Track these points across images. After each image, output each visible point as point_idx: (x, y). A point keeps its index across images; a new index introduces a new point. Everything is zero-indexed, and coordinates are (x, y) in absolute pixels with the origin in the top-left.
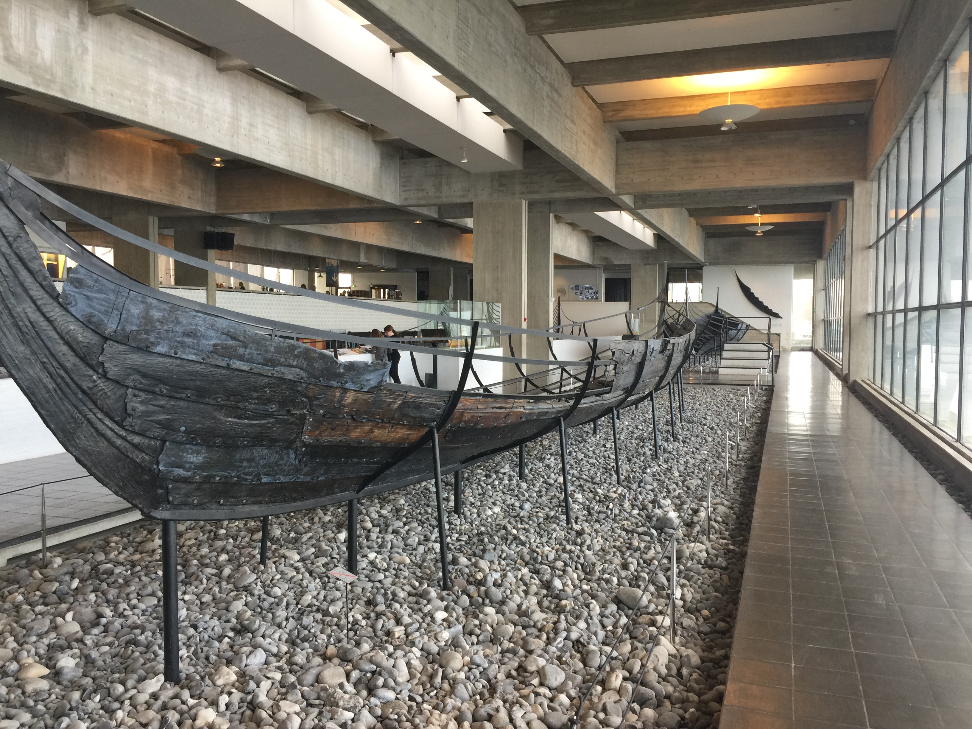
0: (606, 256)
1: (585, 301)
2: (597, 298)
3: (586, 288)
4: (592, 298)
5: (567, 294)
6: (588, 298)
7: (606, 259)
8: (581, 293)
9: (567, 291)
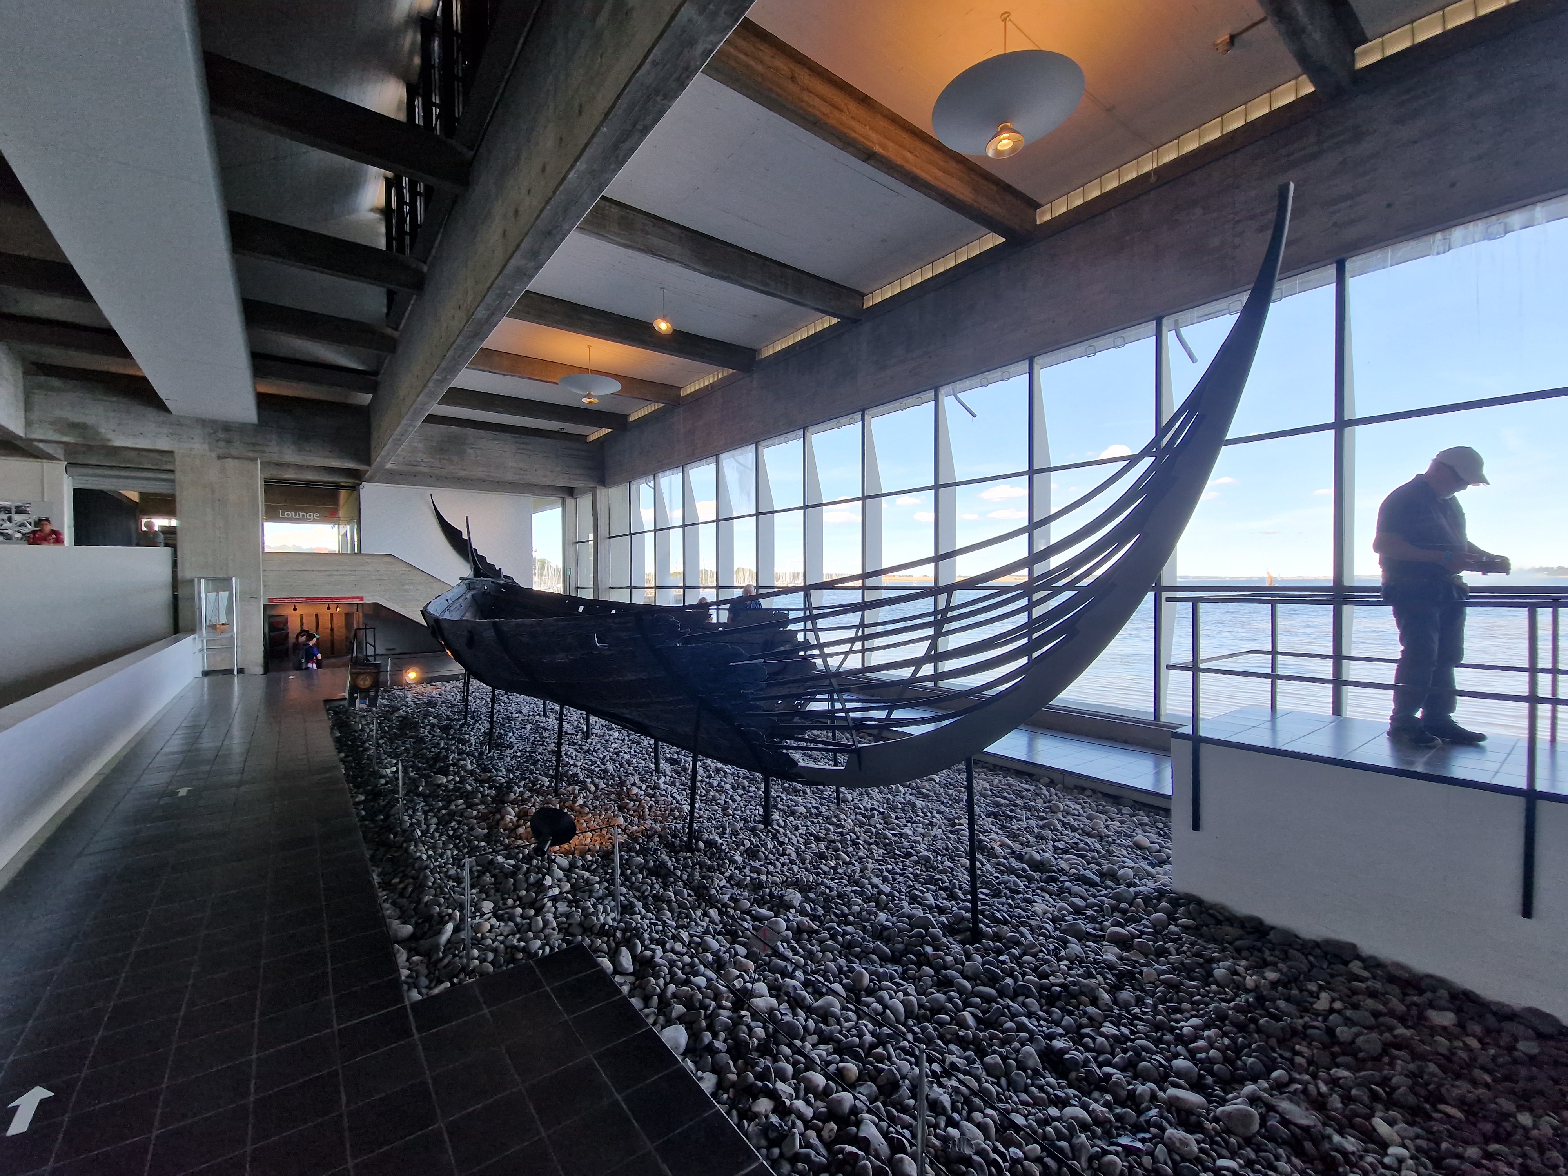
0: (77, 418)
7: (77, 426)
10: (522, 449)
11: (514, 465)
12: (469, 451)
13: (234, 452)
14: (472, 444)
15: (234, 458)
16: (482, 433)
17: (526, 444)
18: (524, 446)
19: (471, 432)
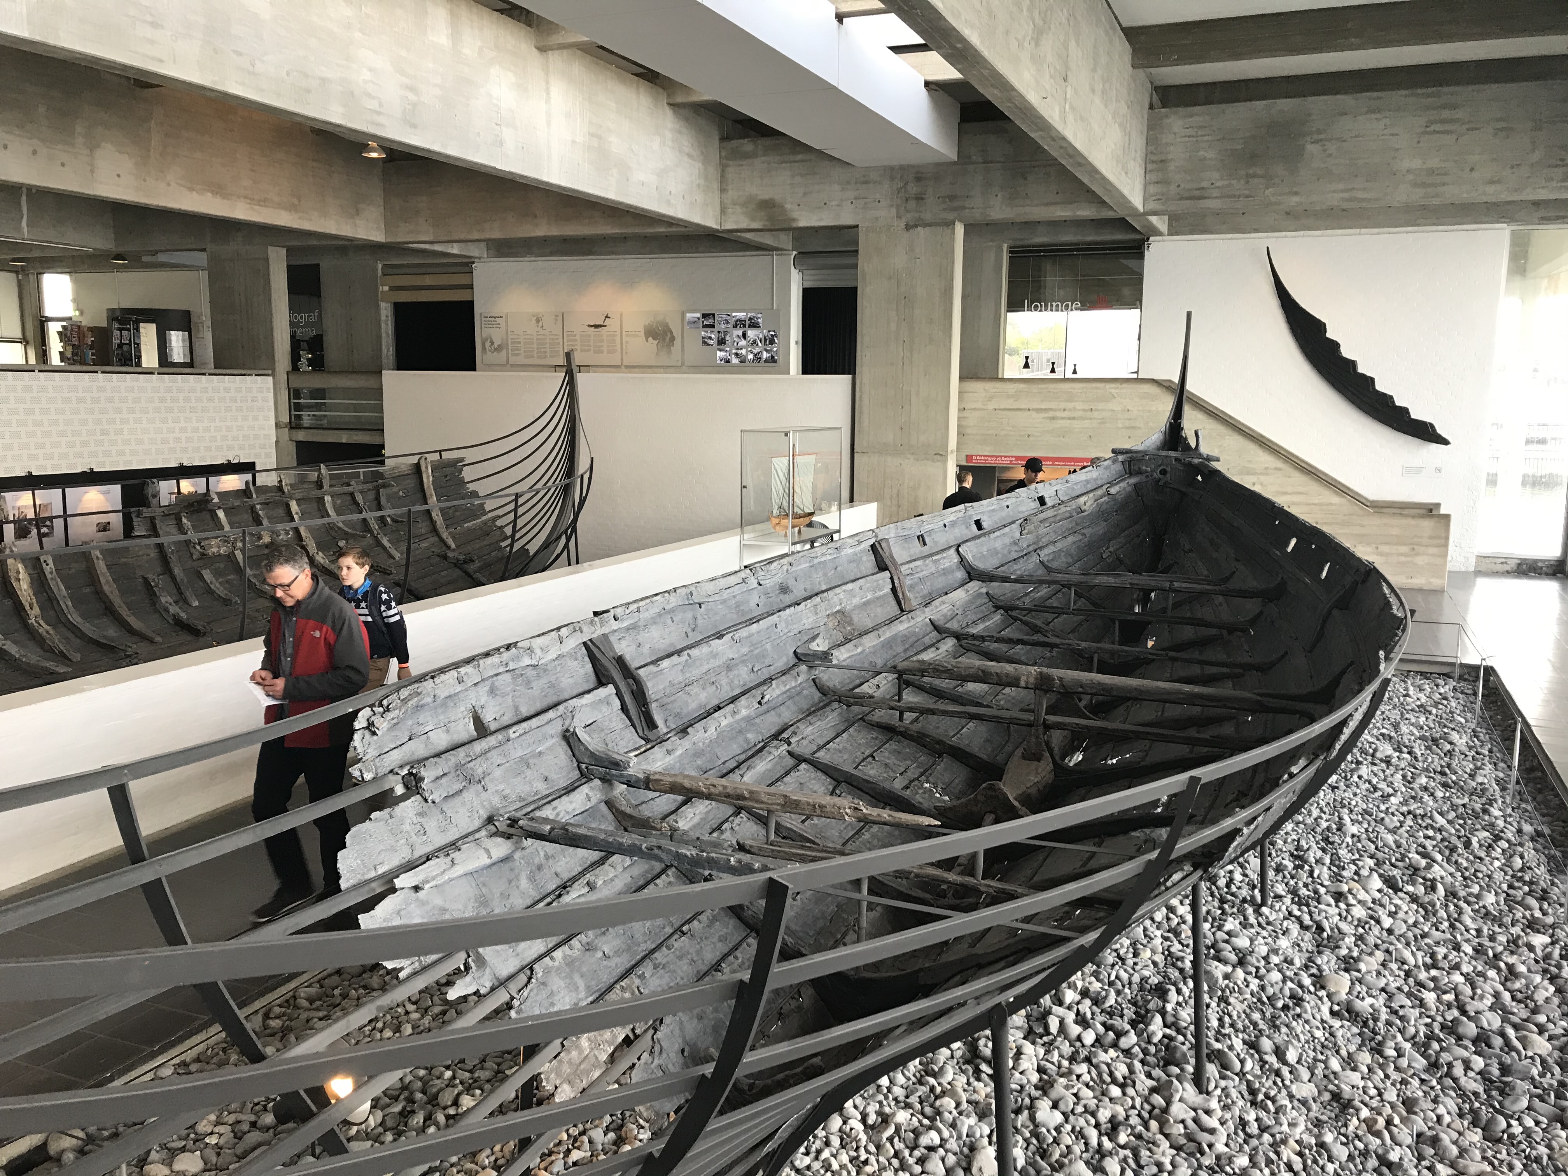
0: (765, 194)
1: (735, 370)
2: (772, 360)
3: (739, 323)
4: (758, 358)
5: (678, 342)
6: (743, 361)
7: (768, 206)
8: (721, 342)
9: (677, 333)
10: (1443, 122)
11: (1417, 163)
12: (1310, 148)
13: (928, 216)
14: (1319, 132)
15: (925, 225)
16: (1345, 100)
17: (1454, 107)
18: (1446, 114)
19: (1318, 104)
